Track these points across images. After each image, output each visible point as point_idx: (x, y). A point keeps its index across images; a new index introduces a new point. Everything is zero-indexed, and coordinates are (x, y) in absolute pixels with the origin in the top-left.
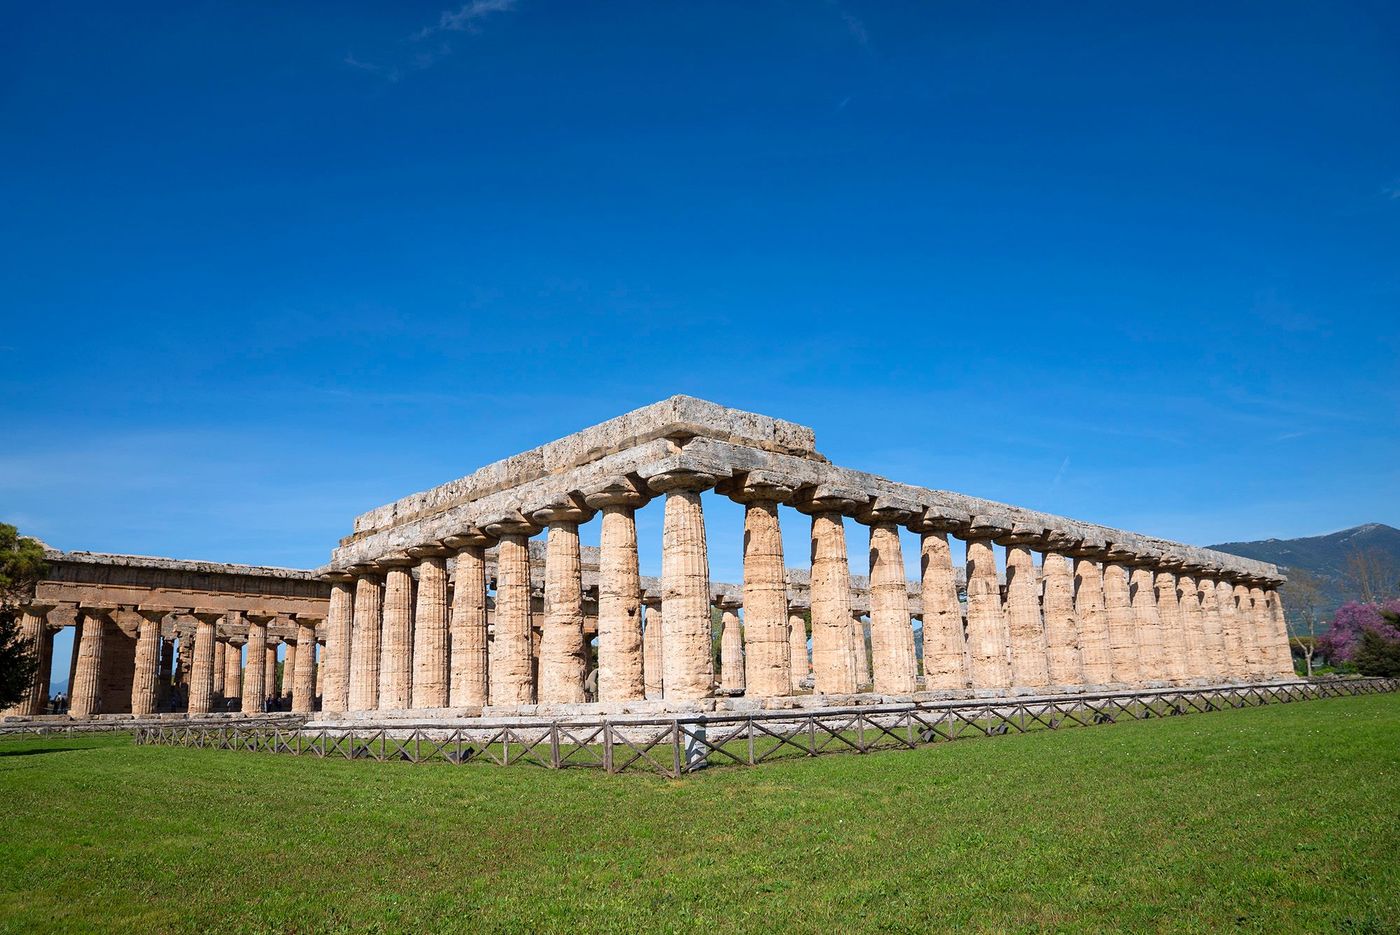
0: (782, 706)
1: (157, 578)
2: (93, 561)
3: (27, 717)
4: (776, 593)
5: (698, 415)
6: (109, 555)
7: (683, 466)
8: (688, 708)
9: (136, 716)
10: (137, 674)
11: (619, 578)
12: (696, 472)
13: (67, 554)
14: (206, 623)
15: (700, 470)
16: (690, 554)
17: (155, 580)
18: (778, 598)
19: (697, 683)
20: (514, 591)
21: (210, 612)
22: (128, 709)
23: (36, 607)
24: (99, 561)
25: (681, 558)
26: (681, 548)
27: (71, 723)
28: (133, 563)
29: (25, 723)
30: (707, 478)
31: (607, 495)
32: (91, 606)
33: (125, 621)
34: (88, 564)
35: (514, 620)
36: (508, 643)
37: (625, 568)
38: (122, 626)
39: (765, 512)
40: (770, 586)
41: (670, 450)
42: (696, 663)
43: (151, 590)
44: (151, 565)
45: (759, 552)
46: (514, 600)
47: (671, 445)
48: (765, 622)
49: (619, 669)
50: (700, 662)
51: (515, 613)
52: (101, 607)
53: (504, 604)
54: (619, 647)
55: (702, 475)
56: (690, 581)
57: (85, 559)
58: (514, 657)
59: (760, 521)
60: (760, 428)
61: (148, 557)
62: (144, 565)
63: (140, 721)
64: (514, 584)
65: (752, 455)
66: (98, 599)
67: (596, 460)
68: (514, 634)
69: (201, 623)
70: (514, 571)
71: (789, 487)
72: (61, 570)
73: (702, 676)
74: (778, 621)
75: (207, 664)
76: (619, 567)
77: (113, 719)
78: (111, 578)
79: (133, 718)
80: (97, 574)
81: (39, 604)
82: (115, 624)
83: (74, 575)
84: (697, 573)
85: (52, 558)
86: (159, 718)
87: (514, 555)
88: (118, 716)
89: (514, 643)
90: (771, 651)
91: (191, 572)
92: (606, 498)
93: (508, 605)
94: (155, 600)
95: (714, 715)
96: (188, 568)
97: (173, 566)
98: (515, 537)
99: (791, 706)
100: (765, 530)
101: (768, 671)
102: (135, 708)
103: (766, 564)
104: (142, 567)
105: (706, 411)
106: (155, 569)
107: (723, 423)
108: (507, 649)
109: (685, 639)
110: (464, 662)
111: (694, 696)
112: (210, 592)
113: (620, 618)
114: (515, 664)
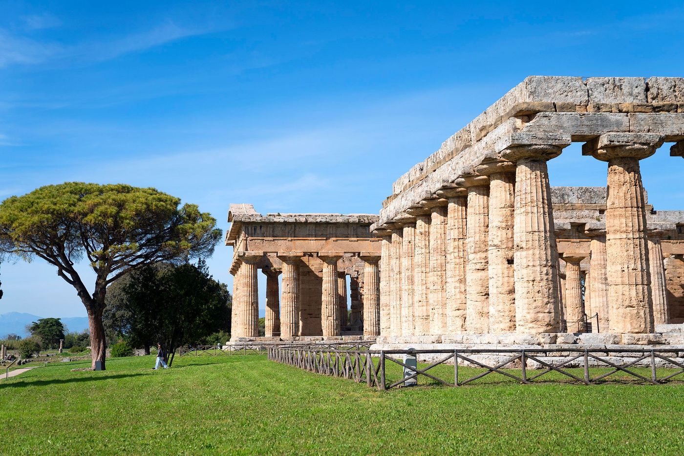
0: (634, 342)
1: (330, 230)
2: (282, 221)
3: (252, 338)
4: (629, 242)
5: (550, 91)
6: (293, 214)
7: (516, 142)
8: (525, 340)
9: (325, 338)
10: (324, 306)
11: (499, 234)
12: (530, 145)
13: (265, 216)
14: (370, 264)
15: (534, 143)
16: (530, 215)
17: (328, 232)
18: (632, 246)
19: (535, 321)
20: (456, 243)
21: (372, 255)
22: (320, 333)
23: (248, 257)
24: (286, 220)
25: (523, 217)
26: (523, 210)
27: (281, 342)
28: (310, 220)
29: (251, 343)
30: (542, 149)
31: (485, 166)
32: (285, 255)
33: (314, 264)
34: (279, 223)
35: (457, 266)
36: (453, 285)
37: (504, 225)
38: (313, 268)
39: (621, 169)
40: (624, 236)
41: (518, 127)
42: (534, 305)
43: (326, 240)
44: (324, 220)
45: (615, 206)
46: (456, 250)
47: (519, 122)
48: (619, 268)
49: (500, 308)
50: (539, 303)
51: (457, 261)
52: (292, 255)
53: (450, 254)
54: (500, 290)
55: (537, 147)
56: (530, 237)
57: (277, 219)
58: (458, 297)
59: (617, 177)
60: (626, 90)
61: (321, 214)
62: (318, 220)
63: (328, 342)
64: (456, 237)
65: (604, 119)
66: (289, 249)
67: (485, 136)
68: (458, 278)
69: (367, 264)
70: (456, 227)
71: (643, 144)
72: (262, 229)
73: (541, 315)
74: (632, 266)
75: (373, 297)
76: (499, 224)
77: (309, 340)
78: (297, 232)
79: (323, 339)
80: (287, 231)
81: (251, 255)
82: (308, 266)
83: (271, 232)
84: (536, 229)
85: (254, 220)
86: (342, 339)
87: (456, 215)
88: (312, 338)
89: (458, 285)
90: (625, 293)
91: (354, 223)
92: (485, 169)
93: (452, 255)
94: (330, 247)
95: (554, 347)
96: (351, 220)
97: (340, 220)
98: (456, 200)
99: (646, 342)
100: (620, 186)
101: (622, 310)
102: (324, 331)
103: (620, 215)
104: (317, 222)
105: (559, 85)
106: (327, 223)
107: (579, 94)
108: (453, 290)
109: (526, 284)
110: (436, 299)
111: (534, 331)
112: (370, 239)
113: (500, 266)
114: (459, 301)
